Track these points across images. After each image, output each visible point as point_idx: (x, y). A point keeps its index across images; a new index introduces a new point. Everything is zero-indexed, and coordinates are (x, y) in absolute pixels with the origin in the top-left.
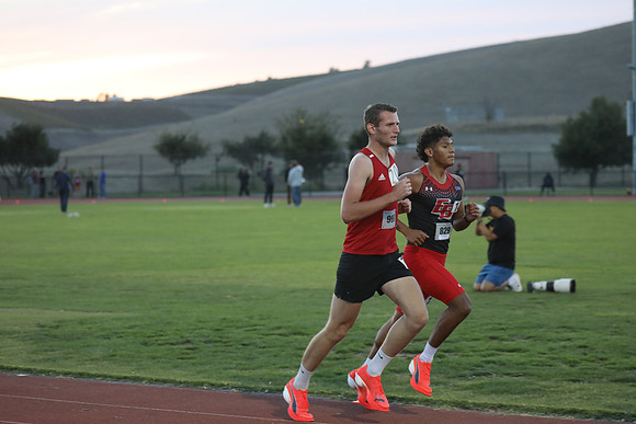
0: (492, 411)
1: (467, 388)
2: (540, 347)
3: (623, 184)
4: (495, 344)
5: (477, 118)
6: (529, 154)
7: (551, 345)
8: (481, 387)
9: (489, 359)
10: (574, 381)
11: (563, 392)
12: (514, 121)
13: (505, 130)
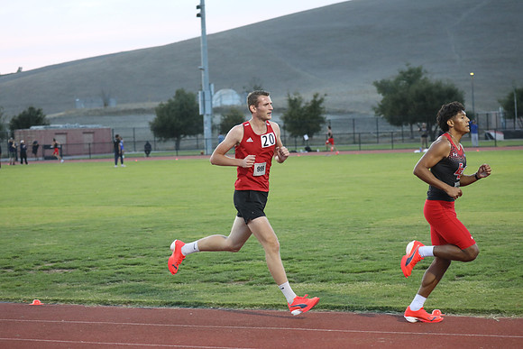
0: (124, 306)
1: (106, 291)
2: (153, 261)
3: (197, 148)
4: (122, 260)
5: (98, 106)
6: (134, 129)
7: (160, 259)
8: (116, 289)
9: (120, 270)
10: (177, 283)
11: (170, 290)
12: (123, 107)
13: (116, 113)
